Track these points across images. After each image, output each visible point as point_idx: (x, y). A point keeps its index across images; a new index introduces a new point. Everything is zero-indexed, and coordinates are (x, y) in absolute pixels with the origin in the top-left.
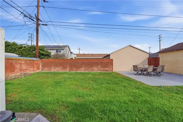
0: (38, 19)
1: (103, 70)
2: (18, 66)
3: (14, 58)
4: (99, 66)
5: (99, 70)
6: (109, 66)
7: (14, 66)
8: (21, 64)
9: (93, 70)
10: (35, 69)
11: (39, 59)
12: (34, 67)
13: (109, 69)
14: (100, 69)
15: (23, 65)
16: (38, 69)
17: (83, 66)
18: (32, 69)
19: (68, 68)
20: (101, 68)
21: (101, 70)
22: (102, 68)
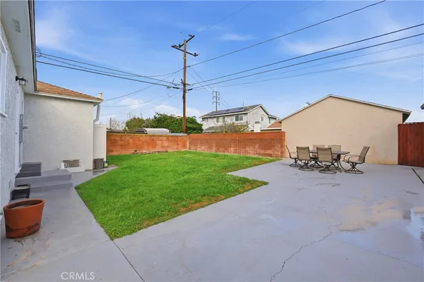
0: (184, 85)
1: (262, 155)
2: (159, 143)
3: (164, 134)
4: (257, 146)
5: (257, 154)
6: (274, 146)
7: (156, 143)
8: (162, 140)
9: (246, 152)
10: (180, 146)
11: (186, 135)
12: (178, 145)
13: (274, 152)
14: (259, 151)
15: (164, 141)
16: (184, 146)
17: (232, 145)
18: (175, 147)
19: (214, 148)
20: (259, 148)
21: (260, 154)
22: (262, 149)
